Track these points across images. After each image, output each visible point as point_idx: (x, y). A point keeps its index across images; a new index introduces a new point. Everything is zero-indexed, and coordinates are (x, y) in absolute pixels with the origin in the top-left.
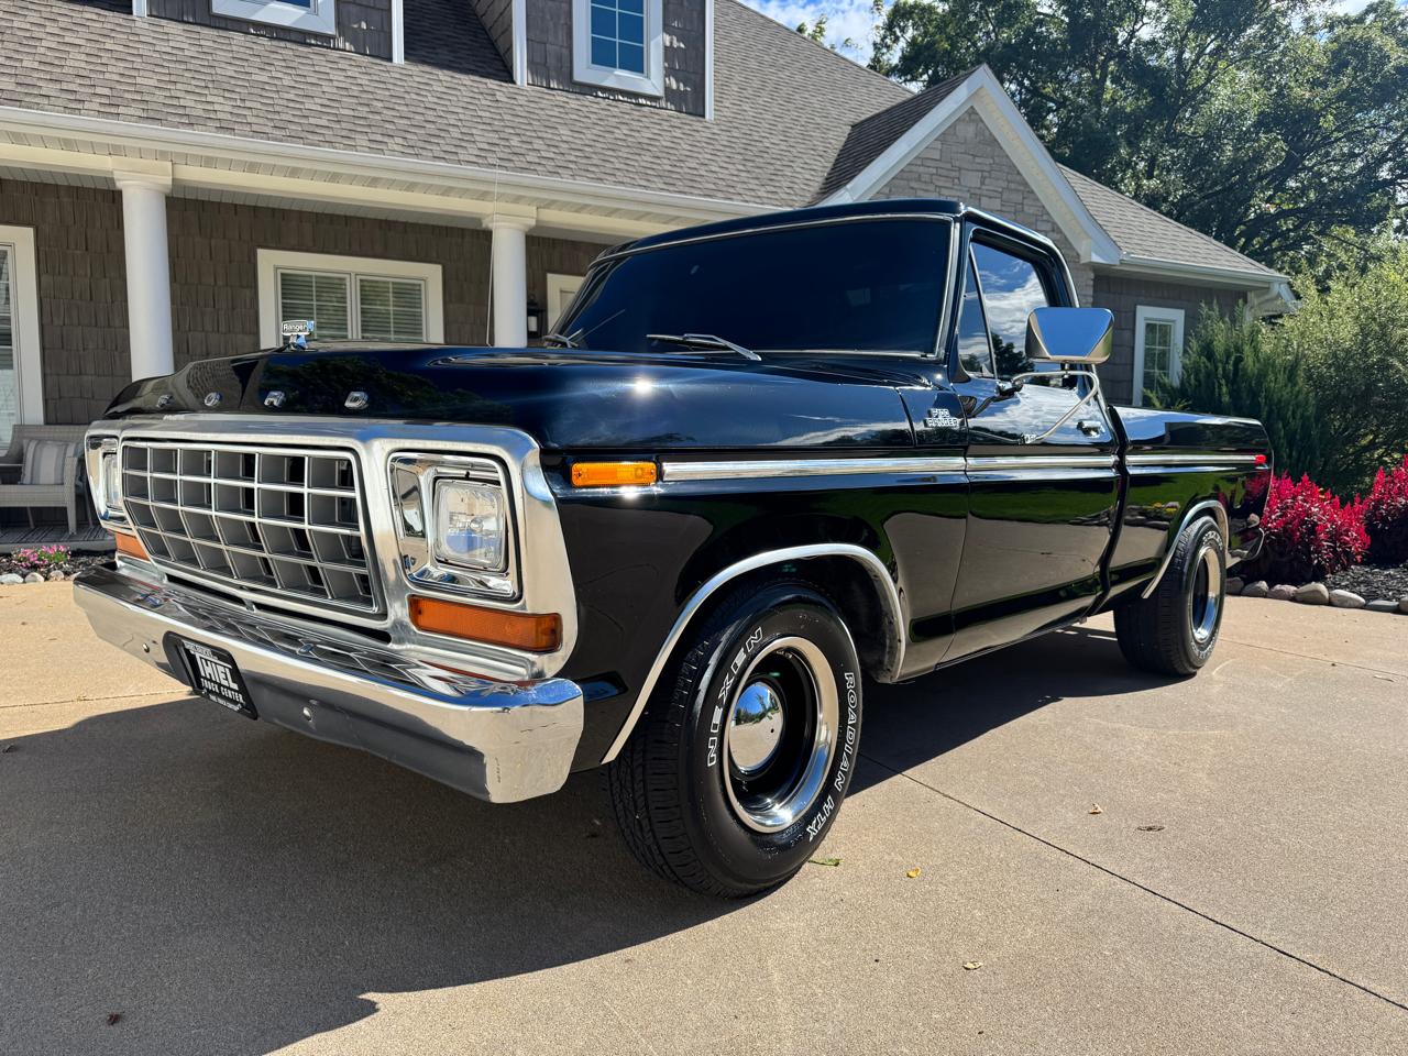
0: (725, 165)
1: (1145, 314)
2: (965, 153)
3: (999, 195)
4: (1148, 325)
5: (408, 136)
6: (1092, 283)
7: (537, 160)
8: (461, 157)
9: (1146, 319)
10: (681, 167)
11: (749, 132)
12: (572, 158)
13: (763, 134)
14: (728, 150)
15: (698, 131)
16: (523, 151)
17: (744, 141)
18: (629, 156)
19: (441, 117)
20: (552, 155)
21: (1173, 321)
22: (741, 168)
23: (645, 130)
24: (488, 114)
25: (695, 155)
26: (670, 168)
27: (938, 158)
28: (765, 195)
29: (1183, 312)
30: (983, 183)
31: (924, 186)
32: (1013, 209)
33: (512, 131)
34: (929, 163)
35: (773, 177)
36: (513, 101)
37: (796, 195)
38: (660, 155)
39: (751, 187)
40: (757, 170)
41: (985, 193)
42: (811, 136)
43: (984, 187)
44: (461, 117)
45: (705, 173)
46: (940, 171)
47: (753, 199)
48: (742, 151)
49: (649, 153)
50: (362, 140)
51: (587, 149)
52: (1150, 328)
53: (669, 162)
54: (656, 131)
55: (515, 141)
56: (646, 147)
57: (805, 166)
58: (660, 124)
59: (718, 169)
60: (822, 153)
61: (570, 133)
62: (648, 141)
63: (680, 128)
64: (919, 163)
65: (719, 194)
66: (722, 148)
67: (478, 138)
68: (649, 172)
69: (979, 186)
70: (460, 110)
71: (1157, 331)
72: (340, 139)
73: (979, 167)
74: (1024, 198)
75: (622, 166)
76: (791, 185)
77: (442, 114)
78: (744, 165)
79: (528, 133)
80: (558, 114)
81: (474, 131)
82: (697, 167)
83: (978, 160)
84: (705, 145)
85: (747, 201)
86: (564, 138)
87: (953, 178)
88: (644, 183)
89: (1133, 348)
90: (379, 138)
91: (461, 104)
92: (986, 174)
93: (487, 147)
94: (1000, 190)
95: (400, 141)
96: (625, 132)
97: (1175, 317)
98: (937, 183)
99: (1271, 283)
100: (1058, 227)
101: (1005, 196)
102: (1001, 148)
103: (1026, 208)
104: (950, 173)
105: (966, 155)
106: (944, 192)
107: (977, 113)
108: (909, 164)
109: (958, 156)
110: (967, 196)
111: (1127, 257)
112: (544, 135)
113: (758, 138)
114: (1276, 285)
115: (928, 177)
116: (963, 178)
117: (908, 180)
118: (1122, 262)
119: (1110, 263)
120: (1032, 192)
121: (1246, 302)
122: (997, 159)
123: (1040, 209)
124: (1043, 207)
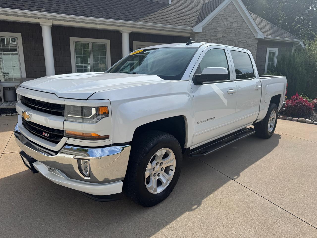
0: (174, 16)
1: (269, 49)
2: (230, 12)
3: (237, 22)
5: (104, 12)
6: (257, 43)
7: (132, 17)
8: (115, 17)
9: (269, 51)
10: (164, 17)
11: (179, 7)
12: (140, 16)
13: (183, 8)
14: (175, 12)
15: (168, 7)
17: (178, 10)
19: (110, 7)
20: (135, 16)
21: (276, 51)
23: (156, 8)
24: (120, 6)
25: (167, 14)
26: (162, 18)
27: (223, 14)
29: (278, 49)
30: (233, 20)
31: (220, 21)
32: (240, 26)
33: (126, 10)
34: (221, 15)
35: (185, 19)
36: (126, 2)
37: (190, 23)
38: (159, 14)
39: (180, 22)
40: (181, 17)
41: (234, 22)
42: (193, 7)
43: (233, 21)
44: (115, 7)
45: (169, 19)
46: (224, 17)
47: (180, 25)
48: (178, 12)
49: (157, 14)
50: (93, 14)
51: (143, 14)
52: (270, 53)
53: (161, 16)
54: (158, 8)
55: (127, 12)
57: (192, 16)
58: (159, 6)
59: (172, 17)
60: (196, 12)
61: (139, 10)
63: (163, 7)
64: (219, 15)
65: (173, 24)
66: (173, 12)
68: (157, 19)
70: (114, 5)
71: (272, 53)
72: (88, 14)
73: (232, 16)
74: (243, 23)
75: (151, 18)
76: (189, 21)
77: (110, 6)
78: (178, 16)
79: (130, 10)
80: (136, 5)
81: (118, 10)
82: (168, 17)
83: (233, 14)
84: (169, 11)
85: (179, 25)
86: (138, 11)
87: (226, 19)
88: (156, 22)
89: (266, 58)
90: (97, 13)
92: (234, 18)
93: (121, 14)
94: (237, 21)
95: (101, 14)
96: (151, 8)
97: (276, 50)
98: (223, 20)
99: (299, 42)
100: (250, 30)
101: (238, 23)
102: (238, 11)
103: (243, 25)
104: (226, 18)
105: (230, 13)
106: (224, 22)
107: (233, 3)
108: (216, 16)
109: (228, 13)
110: (229, 23)
111: (266, 37)
112: (133, 11)
113: (181, 9)
114: (300, 42)
115: (221, 19)
116: (229, 19)
117: (216, 19)
118: (265, 38)
119: (262, 38)
120: (245, 21)
121: (293, 46)
122: (237, 14)
123: (246, 25)
124: (247, 25)
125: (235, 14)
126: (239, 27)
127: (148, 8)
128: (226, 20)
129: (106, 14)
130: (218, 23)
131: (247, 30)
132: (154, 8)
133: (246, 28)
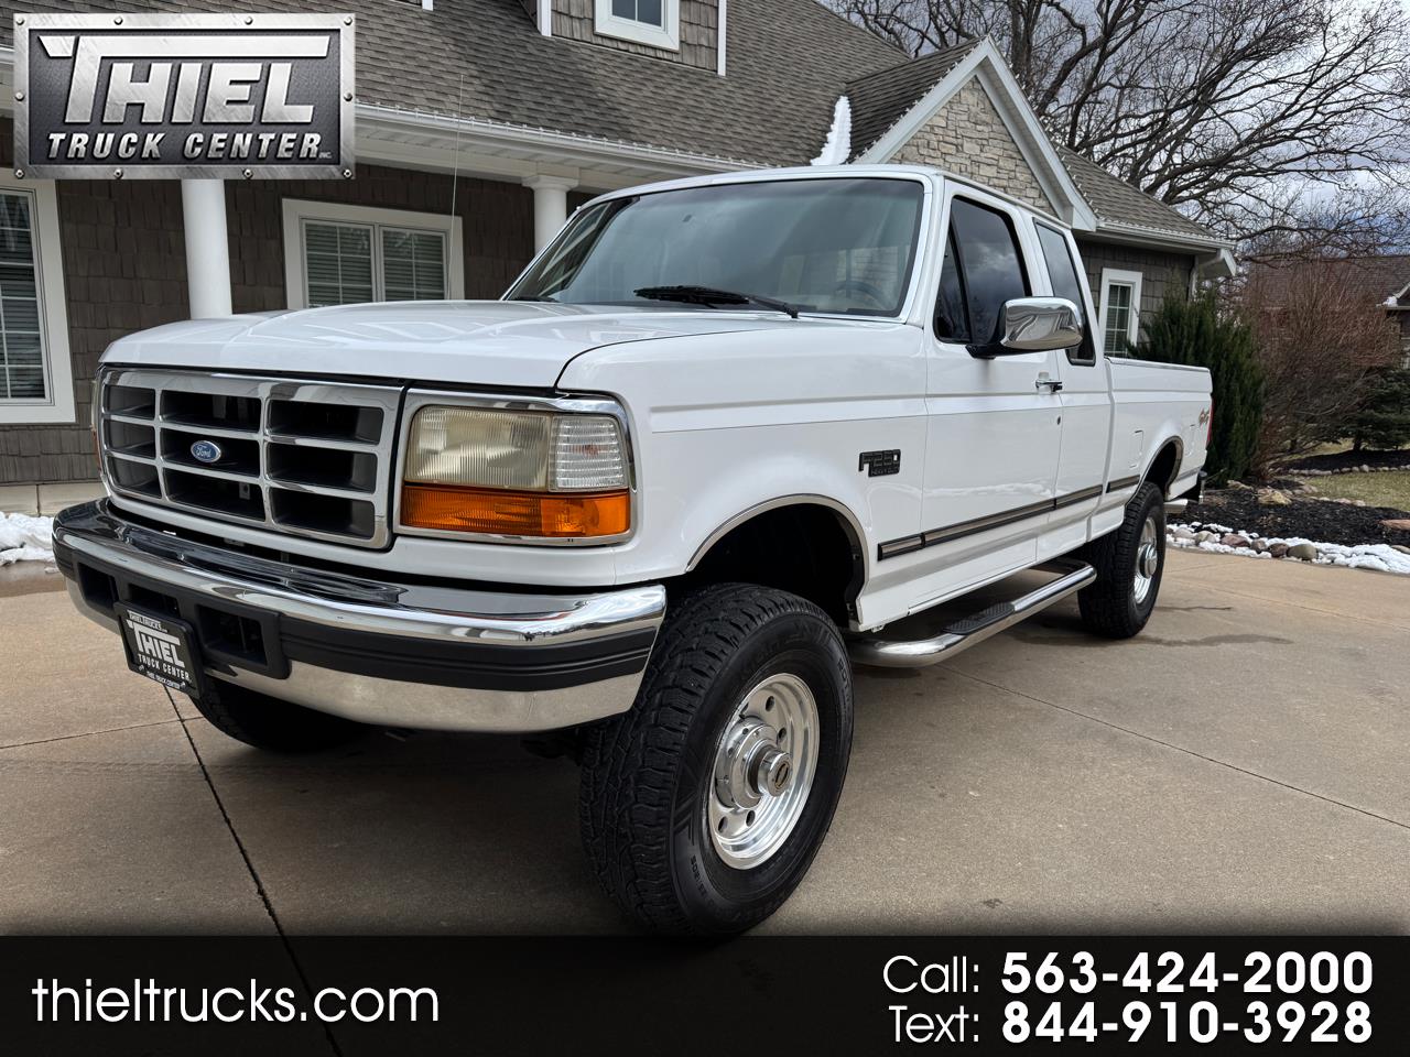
0: (747, 126)
1: (1111, 276)
2: (968, 121)
3: (995, 162)
4: (1111, 286)
5: (461, 94)
7: (582, 121)
9: (1110, 281)
10: (709, 128)
11: (759, 89)
12: (612, 119)
13: (774, 92)
14: (746, 109)
15: (714, 88)
16: (569, 112)
17: (758, 100)
18: (662, 116)
20: (595, 117)
21: (1133, 283)
22: (763, 129)
23: (669, 87)
24: (524, 69)
25: (719, 115)
26: (700, 129)
27: (944, 125)
28: (789, 158)
29: (1141, 274)
30: (982, 151)
31: (932, 153)
32: (1006, 177)
33: (553, 89)
34: (936, 130)
35: (792, 139)
36: (543, 55)
38: (687, 114)
40: (776, 132)
41: (984, 160)
43: (982, 155)
44: (502, 72)
45: (731, 135)
46: (947, 139)
48: (759, 111)
49: (677, 113)
50: (419, 98)
51: (622, 108)
52: (1113, 288)
53: (694, 121)
54: (679, 89)
55: (558, 101)
56: (674, 106)
57: (815, 127)
58: (680, 80)
59: (742, 131)
60: (827, 113)
61: (603, 91)
62: (673, 100)
63: (698, 85)
64: (929, 129)
66: (740, 107)
67: (524, 97)
68: (684, 134)
69: (978, 152)
70: (500, 65)
71: (1119, 292)
72: (400, 98)
73: (978, 135)
75: (659, 128)
76: (809, 148)
78: (763, 126)
79: (568, 92)
81: (517, 88)
82: (723, 127)
83: (979, 128)
84: (724, 104)
86: (600, 96)
87: (956, 146)
89: (1098, 308)
90: (434, 95)
91: (498, 57)
92: (985, 142)
93: (534, 106)
94: (996, 158)
95: (454, 99)
96: (652, 89)
97: (1133, 279)
98: (943, 150)
99: (1218, 250)
100: (1045, 195)
101: (1001, 163)
102: (999, 117)
103: (1018, 175)
104: (954, 141)
105: (967, 123)
106: (948, 158)
107: (979, 82)
108: (920, 131)
109: (962, 124)
110: (968, 162)
111: (1103, 225)
112: (582, 93)
113: (767, 96)
114: (1223, 251)
115: (936, 143)
116: (966, 145)
117: (918, 146)
118: (1099, 230)
119: (1088, 229)
120: (1024, 160)
121: (1193, 266)
122: (994, 127)
123: (1030, 177)
124: (1033, 174)
125: (986, 129)
126: (1005, 183)
127: (639, 86)
128: (954, 152)
129: (476, 104)
130: (927, 161)
131: (1034, 194)
132: (663, 89)
133: (1029, 185)
